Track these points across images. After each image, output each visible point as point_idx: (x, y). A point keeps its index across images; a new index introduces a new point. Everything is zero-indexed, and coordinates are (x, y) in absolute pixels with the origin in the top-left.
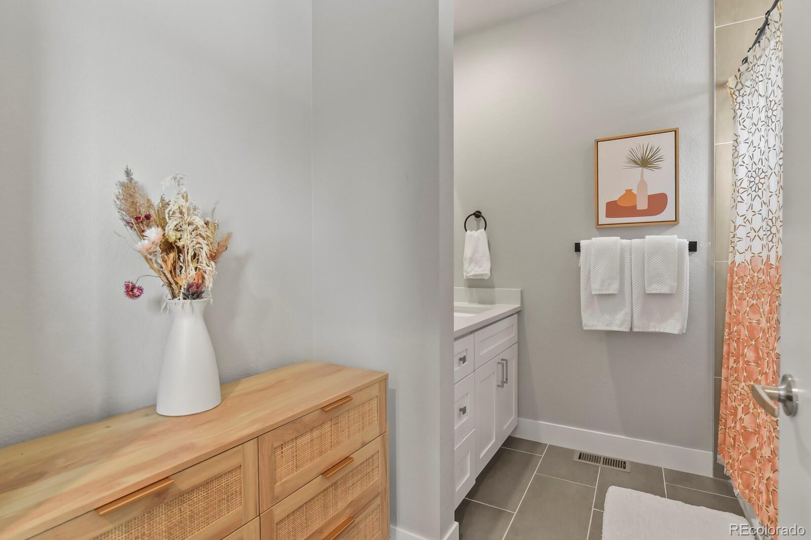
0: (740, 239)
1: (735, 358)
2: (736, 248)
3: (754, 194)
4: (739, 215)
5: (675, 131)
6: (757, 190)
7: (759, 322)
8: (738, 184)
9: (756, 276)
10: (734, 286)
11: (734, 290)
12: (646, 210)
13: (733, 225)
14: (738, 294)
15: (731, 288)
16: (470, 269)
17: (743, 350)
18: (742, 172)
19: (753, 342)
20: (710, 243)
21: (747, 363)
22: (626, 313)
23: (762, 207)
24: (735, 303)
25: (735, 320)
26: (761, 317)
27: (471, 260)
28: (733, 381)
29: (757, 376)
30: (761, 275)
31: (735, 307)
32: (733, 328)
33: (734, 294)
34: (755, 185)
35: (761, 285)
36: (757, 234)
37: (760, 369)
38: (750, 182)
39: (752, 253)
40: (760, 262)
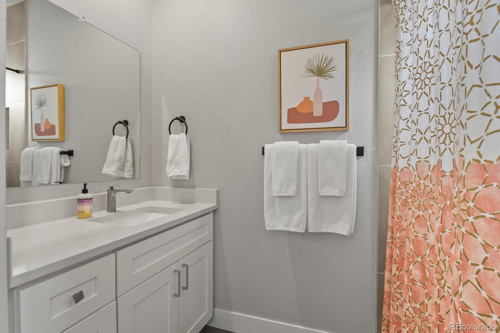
0: (403, 143)
1: (397, 265)
2: (398, 152)
3: (420, 92)
4: (402, 119)
5: (346, 43)
6: (423, 88)
7: (425, 237)
8: (401, 87)
9: (422, 184)
10: (397, 191)
11: (397, 195)
12: (321, 116)
13: (395, 130)
14: (401, 200)
15: (394, 192)
16: (170, 170)
17: (408, 266)
18: (404, 75)
19: (419, 259)
20: (374, 149)
21: (413, 281)
22: (302, 214)
23: (429, 105)
24: (397, 209)
25: (397, 226)
26: (428, 232)
27: (172, 162)
28: (395, 288)
29: (424, 299)
30: (428, 183)
31: (398, 213)
32: (396, 234)
33: (397, 200)
34: (421, 82)
35: (427, 194)
36: (423, 136)
37: (427, 291)
38: (416, 79)
39: (418, 158)
40: (427, 168)
